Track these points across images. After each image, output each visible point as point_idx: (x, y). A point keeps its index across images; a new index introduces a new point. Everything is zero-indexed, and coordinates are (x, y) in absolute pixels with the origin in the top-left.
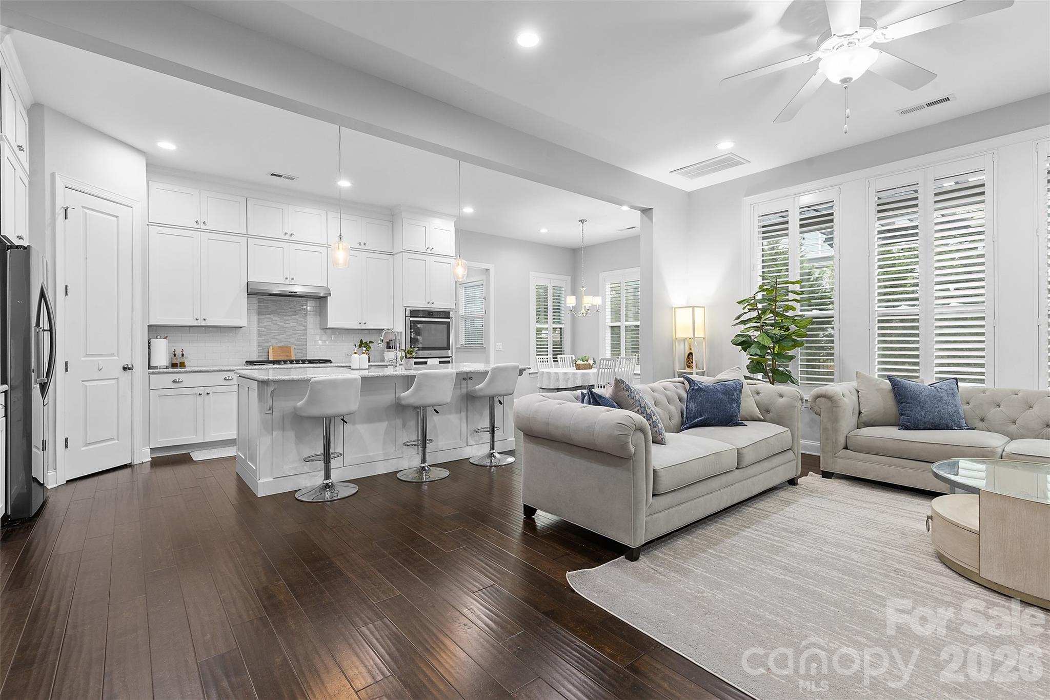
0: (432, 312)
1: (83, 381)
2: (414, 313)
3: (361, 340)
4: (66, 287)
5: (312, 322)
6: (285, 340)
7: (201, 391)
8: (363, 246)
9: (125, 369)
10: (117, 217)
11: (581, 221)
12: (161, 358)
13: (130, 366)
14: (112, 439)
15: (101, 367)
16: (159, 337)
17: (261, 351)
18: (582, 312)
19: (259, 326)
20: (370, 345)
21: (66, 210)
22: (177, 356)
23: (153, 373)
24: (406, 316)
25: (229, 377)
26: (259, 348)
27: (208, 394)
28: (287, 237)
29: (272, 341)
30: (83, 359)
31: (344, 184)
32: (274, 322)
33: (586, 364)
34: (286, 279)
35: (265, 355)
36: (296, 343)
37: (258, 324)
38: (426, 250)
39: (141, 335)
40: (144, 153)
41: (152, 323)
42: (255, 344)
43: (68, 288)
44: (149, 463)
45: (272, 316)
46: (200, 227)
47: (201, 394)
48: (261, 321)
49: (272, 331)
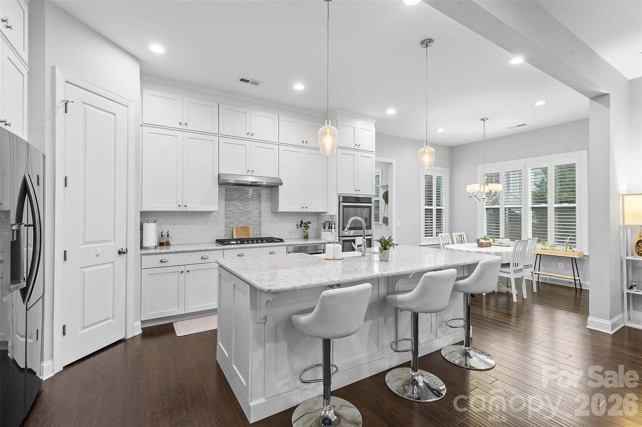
0: (359, 198)
1: (81, 268)
2: (346, 199)
3: (302, 220)
4: (66, 178)
5: (265, 206)
6: (245, 222)
7: (182, 269)
8: (305, 144)
9: (120, 253)
10: (114, 114)
11: (482, 119)
12: (151, 240)
13: (124, 250)
14: (109, 318)
15: (98, 254)
16: (150, 222)
17: (227, 231)
18: (483, 197)
19: (226, 210)
20: (309, 225)
21: (66, 104)
22: (163, 236)
23: (144, 254)
24: (339, 202)
25: (205, 256)
26: (226, 229)
27: (188, 271)
28: (249, 136)
29: (235, 223)
30: (81, 247)
31: (299, 87)
32: (237, 207)
33: (488, 243)
34: (248, 171)
35: (230, 234)
36: (253, 224)
37: (225, 209)
38: (355, 146)
39: (135, 221)
40: (139, 59)
41: (145, 209)
42: (223, 225)
43: (68, 179)
44: (140, 335)
45: (235, 202)
46: (183, 127)
47: (183, 272)
48: (227, 206)
49: (235, 215)
